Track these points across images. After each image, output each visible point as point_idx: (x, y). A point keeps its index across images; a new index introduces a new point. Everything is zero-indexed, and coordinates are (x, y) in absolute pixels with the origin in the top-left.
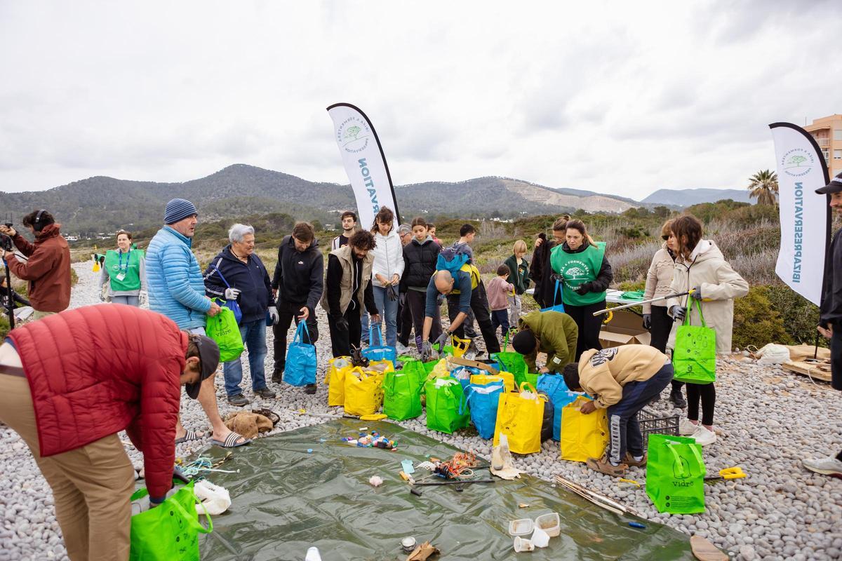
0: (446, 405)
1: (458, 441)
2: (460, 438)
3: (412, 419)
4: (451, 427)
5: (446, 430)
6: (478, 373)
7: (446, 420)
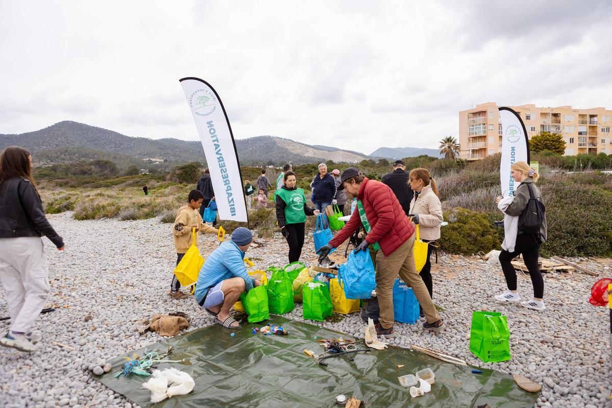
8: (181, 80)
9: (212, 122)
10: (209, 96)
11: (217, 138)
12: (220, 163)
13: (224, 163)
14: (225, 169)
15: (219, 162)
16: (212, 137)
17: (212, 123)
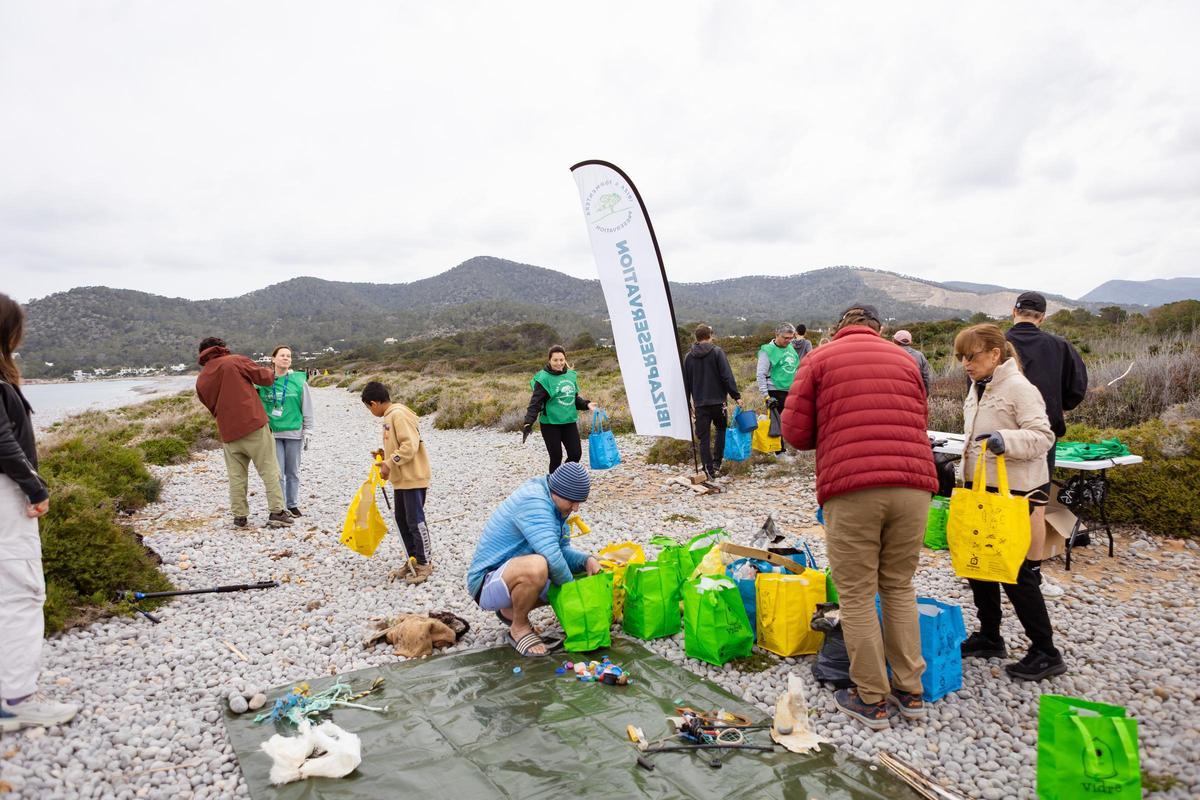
0: (712, 620)
1: (730, 679)
2: (734, 673)
3: (665, 638)
4: (721, 655)
5: (713, 659)
6: (770, 571)
7: (713, 644)
8: (572, 169)
9: (625, 242)
10: (620, 192)
11: (634, 274)
12: (639, 322)
13: (645, 322)
14: (648, 334)
15: (635, 319)
16: (625, 272)
17: (626, 245)
